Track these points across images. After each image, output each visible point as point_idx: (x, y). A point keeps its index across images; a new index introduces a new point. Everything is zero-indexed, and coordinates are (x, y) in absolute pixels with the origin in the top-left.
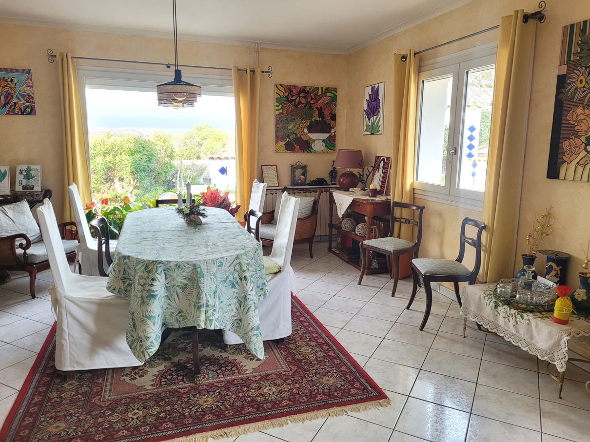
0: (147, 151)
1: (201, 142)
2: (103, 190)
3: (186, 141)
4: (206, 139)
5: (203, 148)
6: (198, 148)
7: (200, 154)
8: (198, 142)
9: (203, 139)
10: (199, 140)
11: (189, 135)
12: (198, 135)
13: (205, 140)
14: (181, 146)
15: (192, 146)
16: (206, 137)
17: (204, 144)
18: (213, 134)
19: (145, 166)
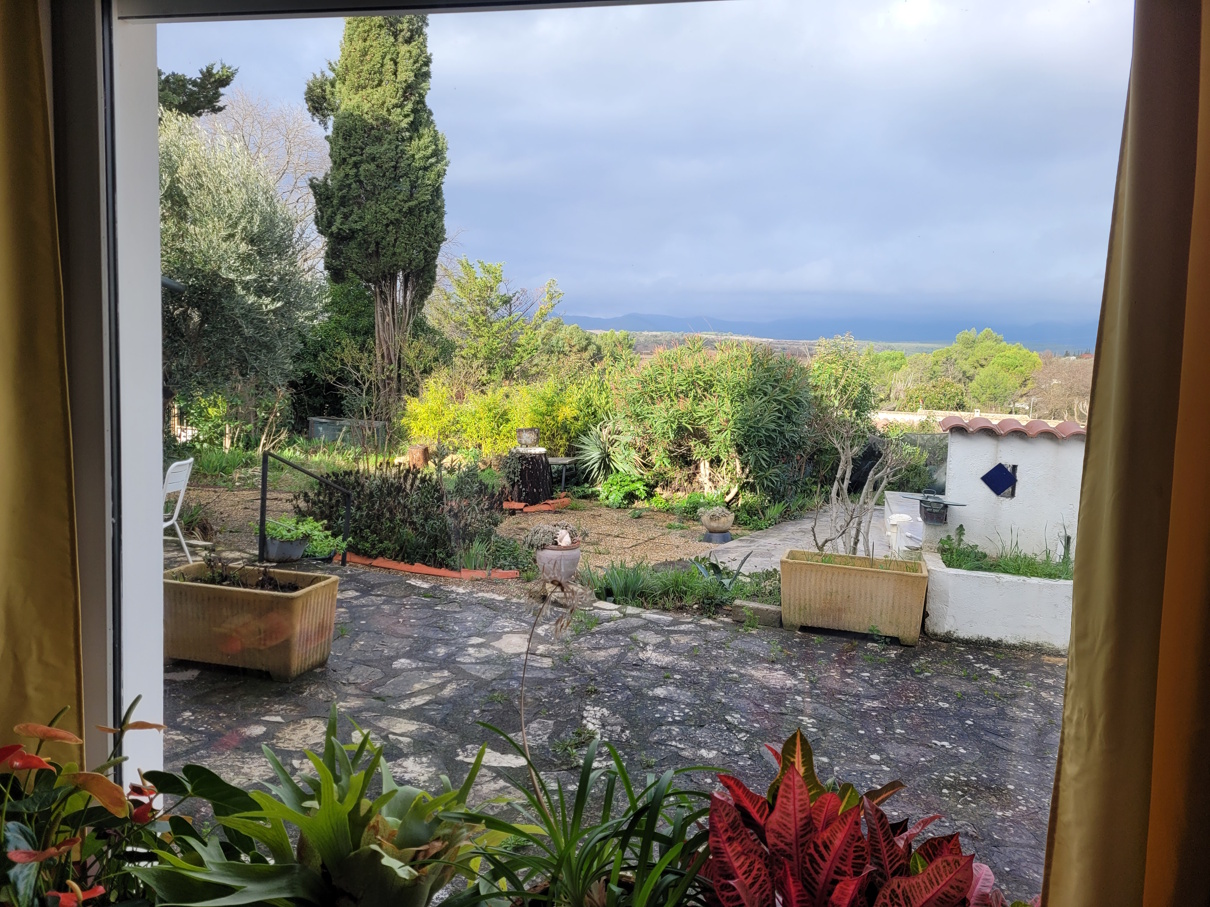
0: (784, 391)
1: (971, 372)
2: (676, 484)
3: (936, 368)
4: (982, 366)
5: (973, 385)
6: (961, 386)
7: (966, 399)
8: (964, 373)
9: (976, 364)
10: (966, 367)
11: (945, 355)
12: (964, 357)
13: (980, 368)
14: (924, 379)
15: (950, 380)
16: (984, 362)
17: (977, 377)
18: (1001, 354)
19: (774, 431)
